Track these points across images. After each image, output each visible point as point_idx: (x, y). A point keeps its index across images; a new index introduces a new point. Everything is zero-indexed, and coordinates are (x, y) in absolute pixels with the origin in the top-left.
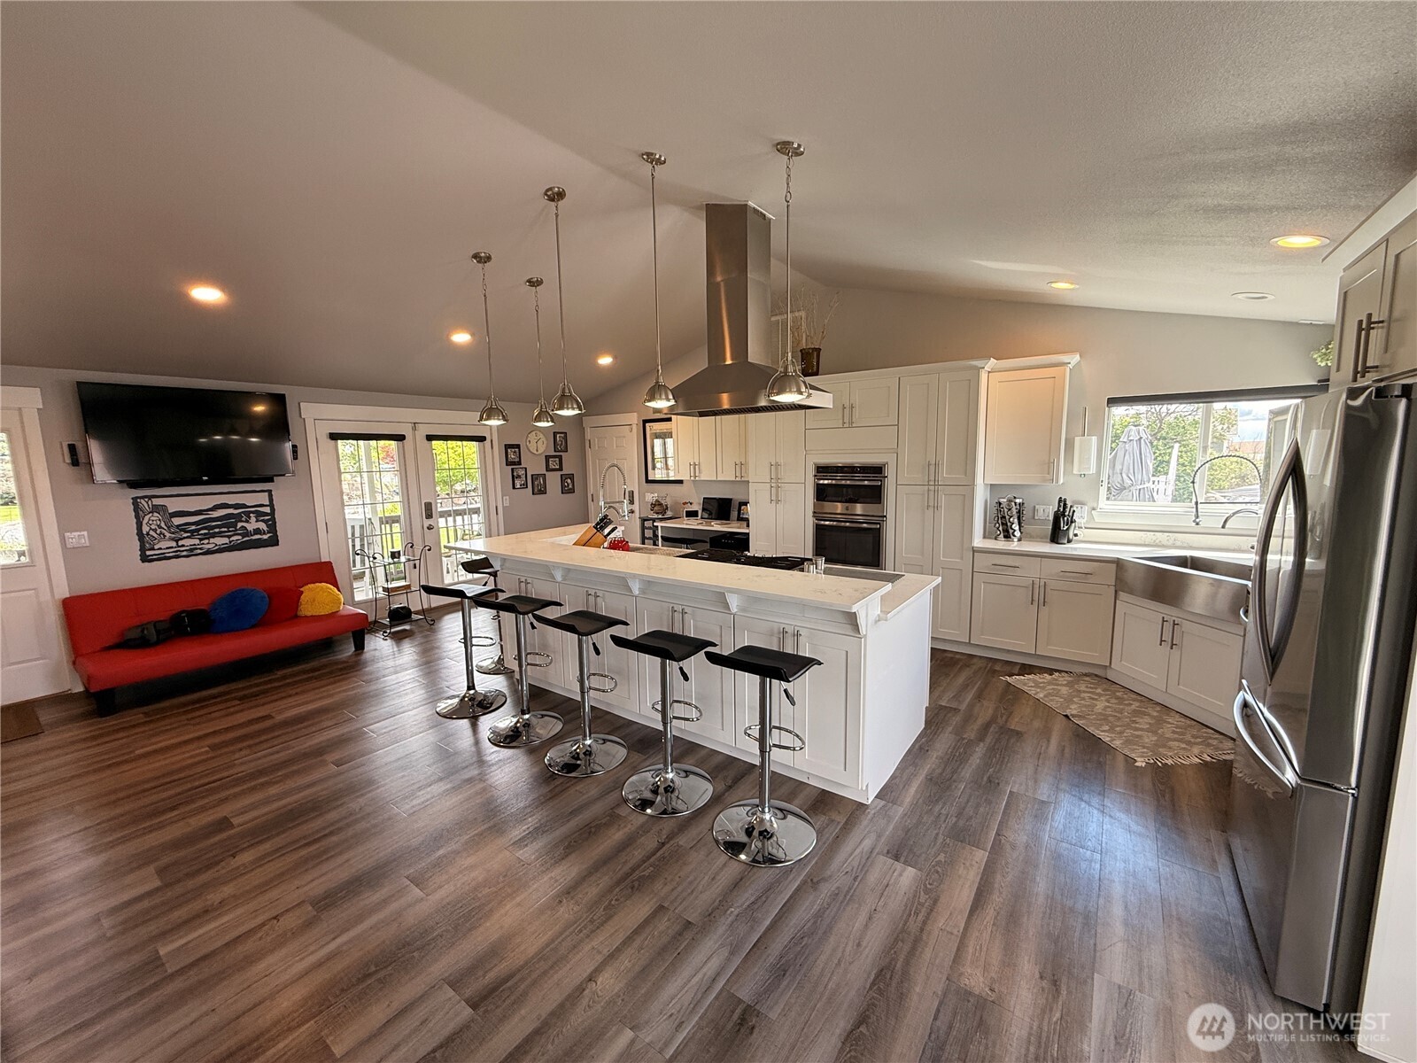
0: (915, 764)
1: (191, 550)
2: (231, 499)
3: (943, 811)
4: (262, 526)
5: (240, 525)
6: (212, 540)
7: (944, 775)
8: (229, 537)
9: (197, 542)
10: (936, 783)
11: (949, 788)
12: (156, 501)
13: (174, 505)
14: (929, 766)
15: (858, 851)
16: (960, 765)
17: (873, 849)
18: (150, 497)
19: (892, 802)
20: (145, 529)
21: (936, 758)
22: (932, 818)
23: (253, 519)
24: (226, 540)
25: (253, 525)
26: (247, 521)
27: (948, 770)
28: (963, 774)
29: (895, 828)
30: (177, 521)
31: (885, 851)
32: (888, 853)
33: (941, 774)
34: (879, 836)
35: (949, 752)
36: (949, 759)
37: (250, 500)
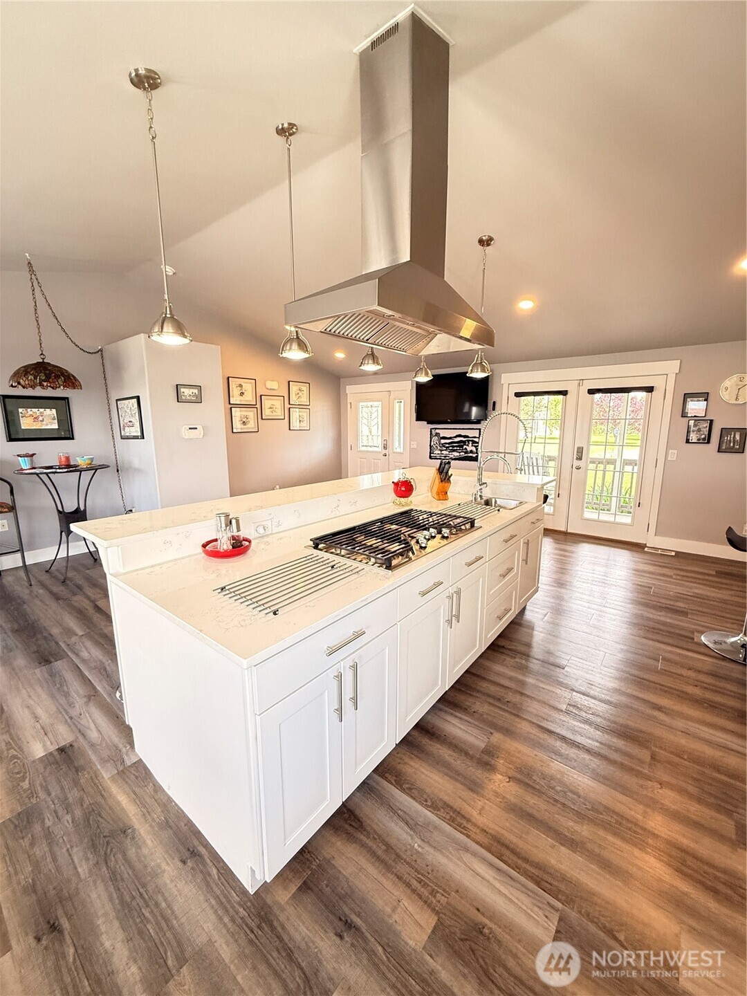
0: (166, 825)
1: (445, 457)
2: (463, 433)
3: (68, 817)
4: (474, 449)
5: (465, 447)
6: (453, 453)
7: (119, 856)
8: (460, 452)
9: (447, 453)
10: (112, 834)
11: (94, 847)
12: (437, 431)
13: (443, 433)
14: (149, 842)
15: (92, 726)
16: (121, 897)
17: (85, 737)
18: (436, 429)
19: (122, 771)
20: (432, 444)
21: (159, 866)
22: (71, 799)
23: (470, 445)
24: (458, 454)
25: (470, 448)
26: (468, 445)
27: (123, 869)
28: (101, 887)
29: (90, 761)
30: (443, 441)
31: (74, 744)
32: (71, 745)
33: (124, 855)
34: (92, 745)
35: (160, 898)
36: (144, 886)
37: (471, 433)
